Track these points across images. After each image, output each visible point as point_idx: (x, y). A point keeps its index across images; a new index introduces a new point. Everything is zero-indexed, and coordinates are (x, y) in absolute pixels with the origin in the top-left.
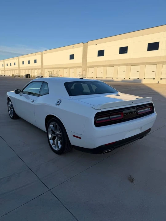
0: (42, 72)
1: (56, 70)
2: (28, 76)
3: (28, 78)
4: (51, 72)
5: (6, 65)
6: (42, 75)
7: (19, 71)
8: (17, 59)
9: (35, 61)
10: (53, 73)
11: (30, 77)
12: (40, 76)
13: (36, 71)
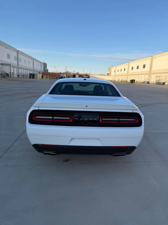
0: (149, 77)
1: (165, 74)
2: (132, 81)
3: (132, 83)
4: (158, 77)
5: (117, 71)
6: (149, 81)
7: (127, 77)
8: (128, 65)
9: (144, 66)
10: (160, 78)
11: (134, 83)
12: (146, 81)
13: (143, 76)
